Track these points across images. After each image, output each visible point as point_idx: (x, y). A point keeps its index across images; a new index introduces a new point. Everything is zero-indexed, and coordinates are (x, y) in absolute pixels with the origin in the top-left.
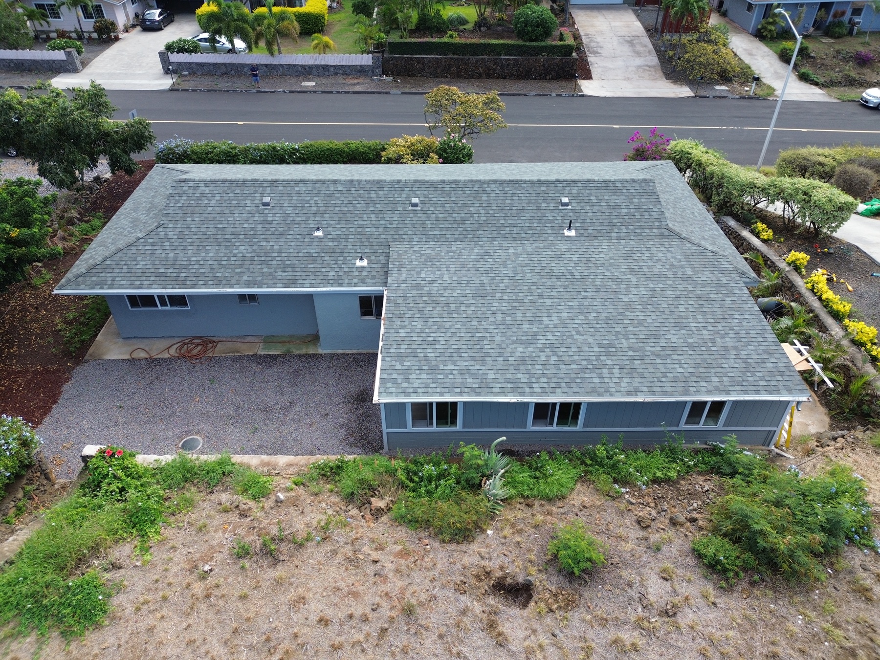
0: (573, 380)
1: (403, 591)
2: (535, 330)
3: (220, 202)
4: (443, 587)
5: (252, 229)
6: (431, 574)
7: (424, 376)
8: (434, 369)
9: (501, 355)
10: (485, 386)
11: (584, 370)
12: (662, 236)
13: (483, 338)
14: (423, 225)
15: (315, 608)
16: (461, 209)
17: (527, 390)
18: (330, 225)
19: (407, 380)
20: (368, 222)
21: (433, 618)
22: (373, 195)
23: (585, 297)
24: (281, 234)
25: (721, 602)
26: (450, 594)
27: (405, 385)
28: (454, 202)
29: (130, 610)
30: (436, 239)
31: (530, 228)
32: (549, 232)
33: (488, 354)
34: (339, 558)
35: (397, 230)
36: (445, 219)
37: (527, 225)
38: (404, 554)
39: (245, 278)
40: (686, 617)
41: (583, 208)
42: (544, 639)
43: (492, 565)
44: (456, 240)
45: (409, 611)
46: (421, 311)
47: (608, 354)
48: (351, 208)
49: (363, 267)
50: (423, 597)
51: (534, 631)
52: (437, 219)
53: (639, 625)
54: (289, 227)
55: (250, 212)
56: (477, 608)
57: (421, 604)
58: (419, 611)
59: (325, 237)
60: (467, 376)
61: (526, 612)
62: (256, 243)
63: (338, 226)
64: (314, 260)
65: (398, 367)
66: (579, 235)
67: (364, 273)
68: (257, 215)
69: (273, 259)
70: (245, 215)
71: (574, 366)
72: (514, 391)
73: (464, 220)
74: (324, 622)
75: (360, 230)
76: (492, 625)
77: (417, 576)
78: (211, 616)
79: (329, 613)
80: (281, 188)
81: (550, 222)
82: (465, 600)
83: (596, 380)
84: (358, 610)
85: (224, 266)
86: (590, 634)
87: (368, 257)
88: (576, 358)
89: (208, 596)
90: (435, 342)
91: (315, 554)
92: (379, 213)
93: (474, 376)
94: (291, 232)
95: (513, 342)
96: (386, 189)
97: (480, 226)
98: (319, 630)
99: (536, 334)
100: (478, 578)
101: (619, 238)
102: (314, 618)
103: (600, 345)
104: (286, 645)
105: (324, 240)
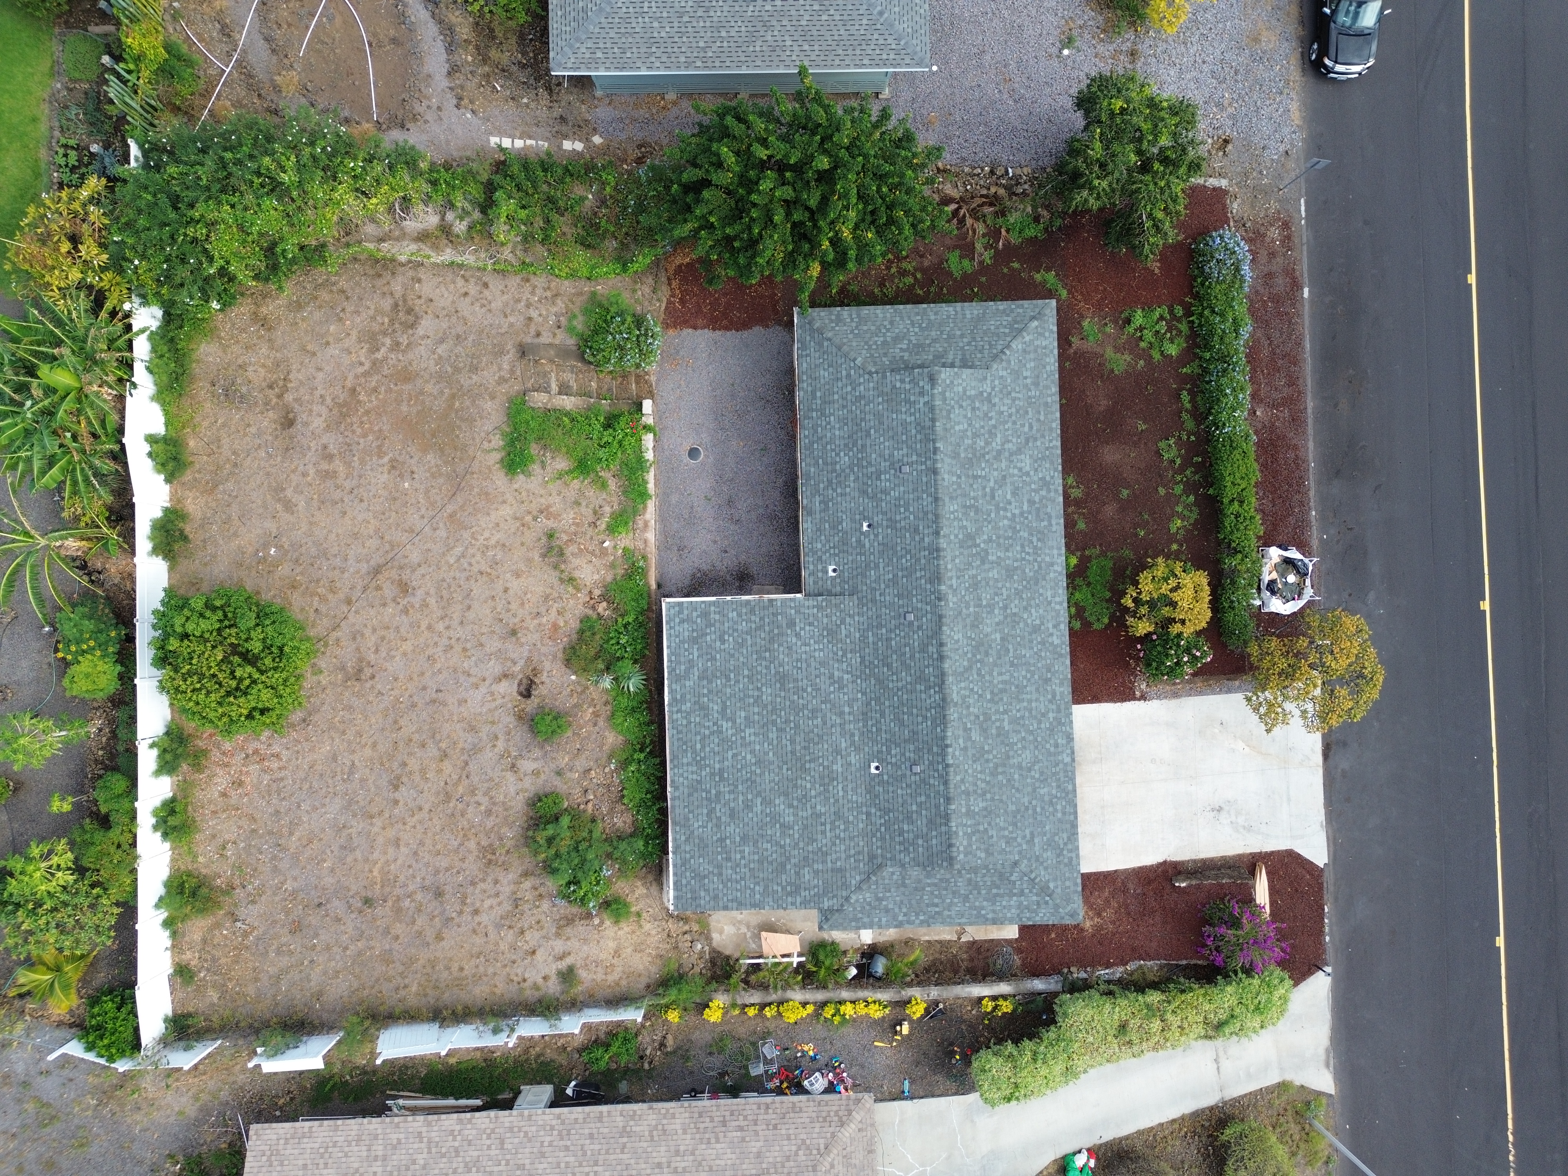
0: (685, 743)
1: (527, 629)
2: (738, 721)
3: (904, 424)
4: (530, 651)
5: (870, 464)
6: (539, 643)
7: (686, 634)
8: (694, 641)
9: (710, 692)
10: (677, 678)
11: (694, 752)
12: (872, 857)
13: (728, 679)
14: (880, 626)
15: (515, 585)
16: (903, 663)
17: (675, 709)
18: (876, 536)
19: (682, 621)
20: (882, 572)
21: (509, 646)
22: (918, 574)
23: (780, 768)
24: (865, 492)
25: (520, 797)
26: (526, 654)
27: (677, 620)
28: (912, 657)
29: (516, 486)
30: (864, 638)
31: (879, 730)
32: (875, 748)
33: (710, 682)
34: (548, 591)
35: (874, 601)
36: (888, 647)
37: (884, 728)
38: (555, 627)
39: (812, 470)
40: (510, 777)
41: (909, 786)
42: (499, 702)
43: (544, 677)
44: (863, 658)
45: (514, 633)
46: (758, 628)
47: (712, 774)
48: (899, 554)
49: (827, 572)
50: (523, 640)
51: (503, 697)
52: (889, 640)
53: (506, 750)
54: (873, 497)
55: (891, 455)
56: (517, 668)
57: (518, 639)
58: (514, 639)
59: (862, 533)
60: (687, 665)
61: (515, 694)
62: (852, 470)
63: (876, 544)
64: (833, 527)
65: (695, 614)
66: (873, 777)
67: (820, 575)
68: (888, 464)
69: (834, 490)
70: (887, 452)
71: (698, 746)
72: (674, 700)
73: (889, 666)
74: (506, 590)
75: (872, 565)
76: (506, 676)
77: (537, 636)
78: (513, 530)
79: (511, 592)
80: (924, 479)
81: (889, 752)
82: (522, 663)
83: (685, 761)
84: (514, 606)
85: (825, 448)
86: (501, 726)
87: (839, 576)
88: (707, 749)
89: (523, 525)
90: (723, 642)
91: (552, 577)
92: (894, 581)
93: (687, 671)
94: (866, 501)
95: (724, 703)
96: (928, 586)
97: (880, 682)
98: (501, 589)
99: (734, 722)
100: (534, 669)
101: (868, 814)
102: (509, 585)
103: (721, 771)
104: (494, 573)
105: (858, 534)
